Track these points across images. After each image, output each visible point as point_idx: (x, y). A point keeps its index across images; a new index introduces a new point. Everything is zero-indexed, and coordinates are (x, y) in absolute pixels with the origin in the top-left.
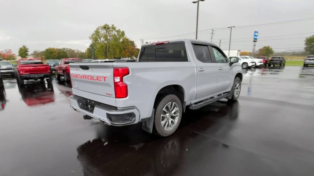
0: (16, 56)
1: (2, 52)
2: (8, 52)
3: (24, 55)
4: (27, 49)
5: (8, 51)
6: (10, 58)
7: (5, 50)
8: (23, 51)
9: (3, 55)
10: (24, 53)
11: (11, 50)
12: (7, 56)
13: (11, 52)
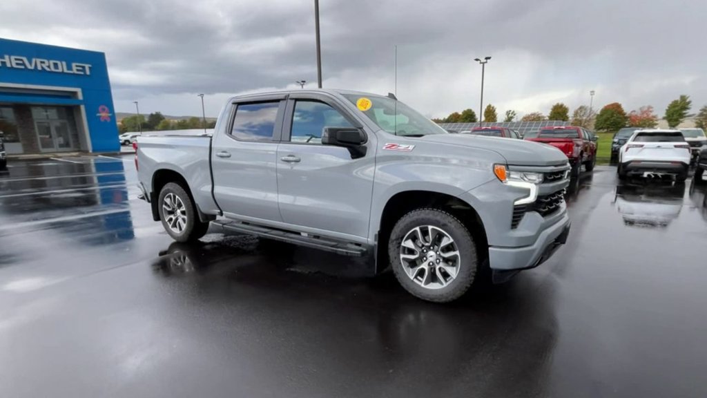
0: (656, 120)
1: (634, 111)
2: (643, 113)
3: (675, 117)
4: (689, 103)
5: (646, 109)
6: (645, 124)
7: (641, 109)
8: (677, 108)
9: (633, 118)
10: (677, 111)
11: (652, 108)
12: (641, 120)
13: (651, 112)
